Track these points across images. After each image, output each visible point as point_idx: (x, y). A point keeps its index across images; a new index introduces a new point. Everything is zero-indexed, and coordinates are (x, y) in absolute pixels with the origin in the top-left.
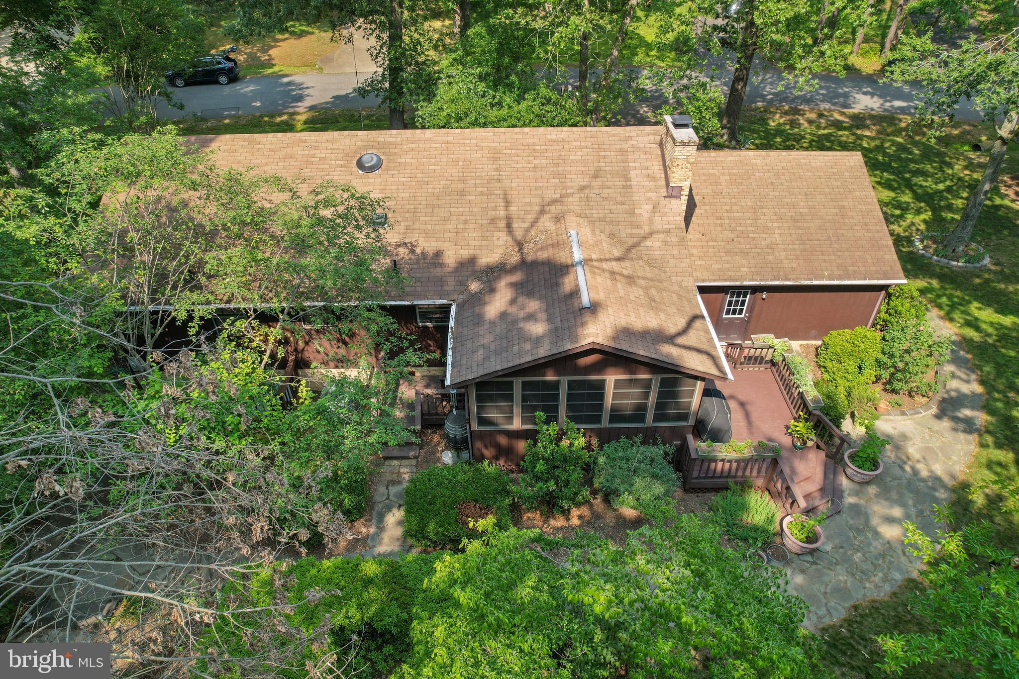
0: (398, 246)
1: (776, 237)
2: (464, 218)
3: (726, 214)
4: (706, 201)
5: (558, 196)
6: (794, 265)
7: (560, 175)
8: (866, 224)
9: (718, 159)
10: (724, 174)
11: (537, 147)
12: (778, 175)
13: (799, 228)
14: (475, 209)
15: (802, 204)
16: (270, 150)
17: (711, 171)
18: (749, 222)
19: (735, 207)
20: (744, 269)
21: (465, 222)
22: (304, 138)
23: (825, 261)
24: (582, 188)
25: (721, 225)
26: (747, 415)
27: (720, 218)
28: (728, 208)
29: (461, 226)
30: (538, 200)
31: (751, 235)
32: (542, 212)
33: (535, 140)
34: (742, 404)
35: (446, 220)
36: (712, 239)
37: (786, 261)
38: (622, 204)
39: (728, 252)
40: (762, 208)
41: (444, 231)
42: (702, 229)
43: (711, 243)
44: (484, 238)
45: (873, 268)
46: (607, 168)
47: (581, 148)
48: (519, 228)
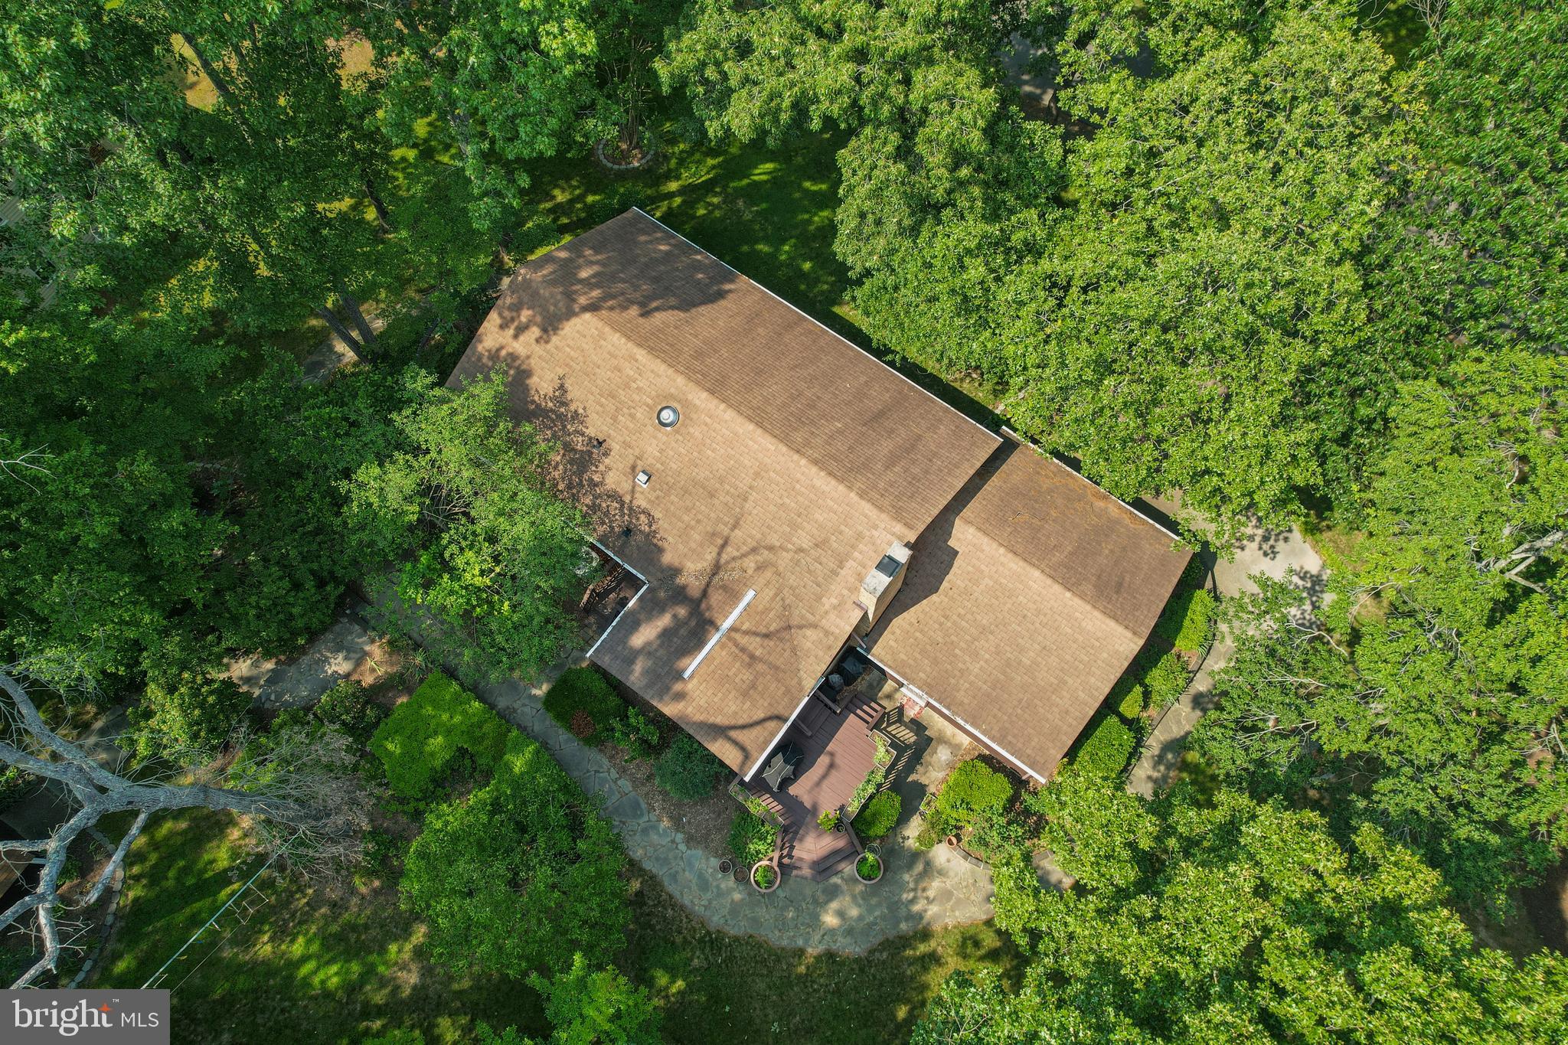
0: (643, 512)
1: (975, 668)
2: (700, 517)
3: (955, 617)
4: (951, 593)
5: (778, 544)
6: (966, 701)
7: (794, 526)
8: (1067, 712)
9: (1002, 559)
10: (991, 578)
11: (798, 486)
12: (1039, 612)
13: (1004, 673)
14: (713, 515)
15: (1032, 654)
16: (609, 353)
17: (983, 567)
18: (968, 637)
19: (969, 616)
20: (922, 675)
21: (698, 521)
22: (638, 357)
23: (995, 716)
24: (801, 550)
25: (941, 624)
26: (824, 777)
27: (946, 617)
28: (963, 612)
29: (693, 523)
30: (758, 536)
31: (957, 651)
32: (754, 550)
33: (803, 478)
34: (832, 766)
35: (688, 510)
36: (921, 631)
37: (962, 693)
38: (818, 585)
39: (923, 652)
40: (992, 633)
41: (680, 519)
42: (922, 616)
43: (918, 634)
44: (701, 545)
45: (1029, 751)
46: (835, 545)
47: (831, 510)
48: (730, 551)
